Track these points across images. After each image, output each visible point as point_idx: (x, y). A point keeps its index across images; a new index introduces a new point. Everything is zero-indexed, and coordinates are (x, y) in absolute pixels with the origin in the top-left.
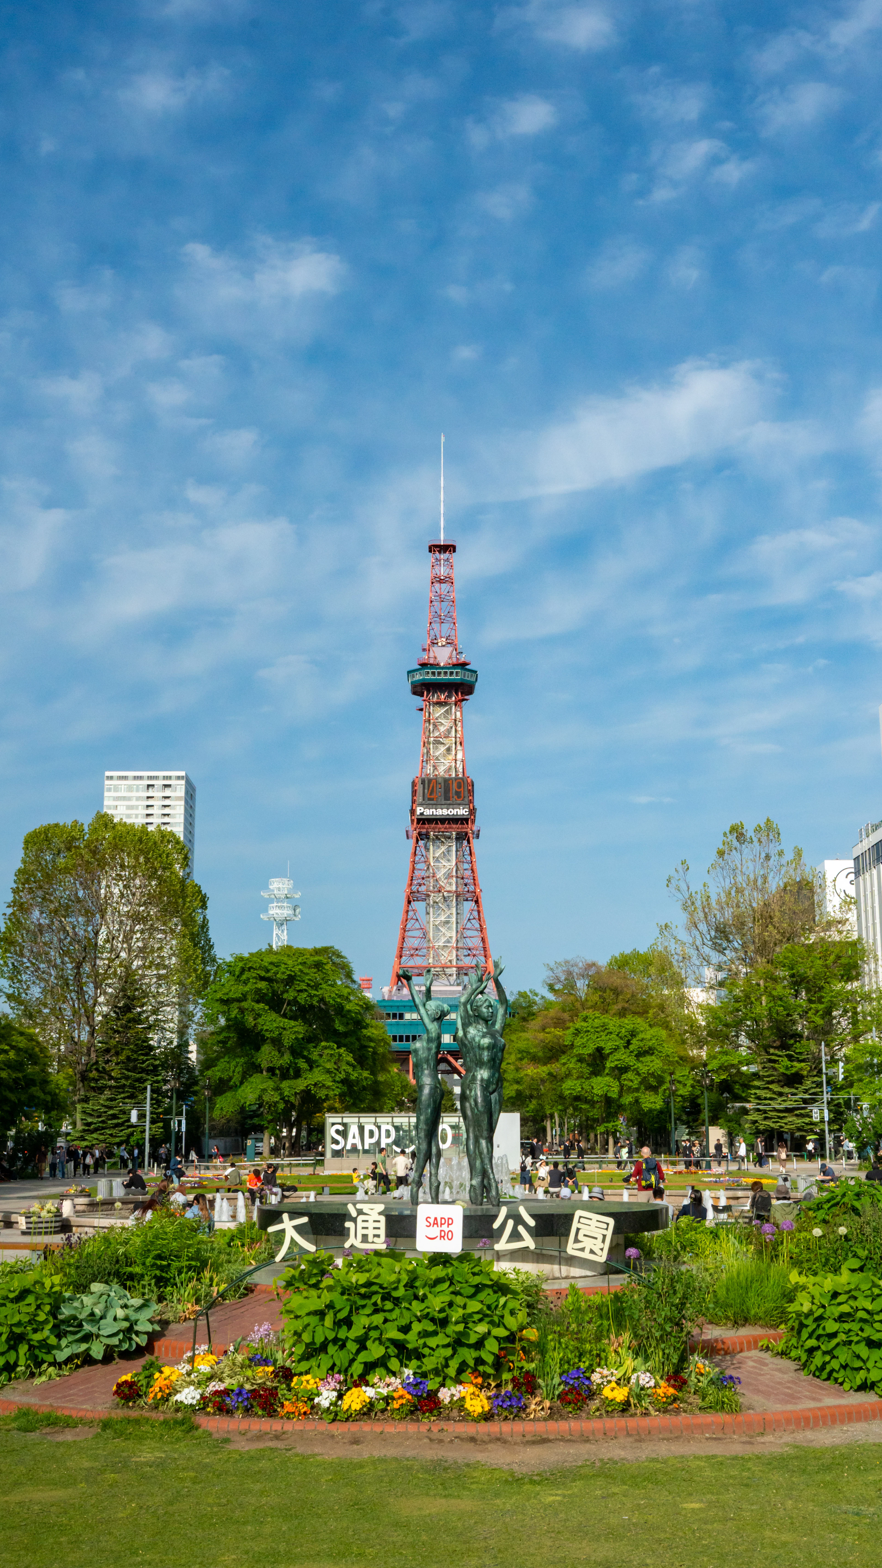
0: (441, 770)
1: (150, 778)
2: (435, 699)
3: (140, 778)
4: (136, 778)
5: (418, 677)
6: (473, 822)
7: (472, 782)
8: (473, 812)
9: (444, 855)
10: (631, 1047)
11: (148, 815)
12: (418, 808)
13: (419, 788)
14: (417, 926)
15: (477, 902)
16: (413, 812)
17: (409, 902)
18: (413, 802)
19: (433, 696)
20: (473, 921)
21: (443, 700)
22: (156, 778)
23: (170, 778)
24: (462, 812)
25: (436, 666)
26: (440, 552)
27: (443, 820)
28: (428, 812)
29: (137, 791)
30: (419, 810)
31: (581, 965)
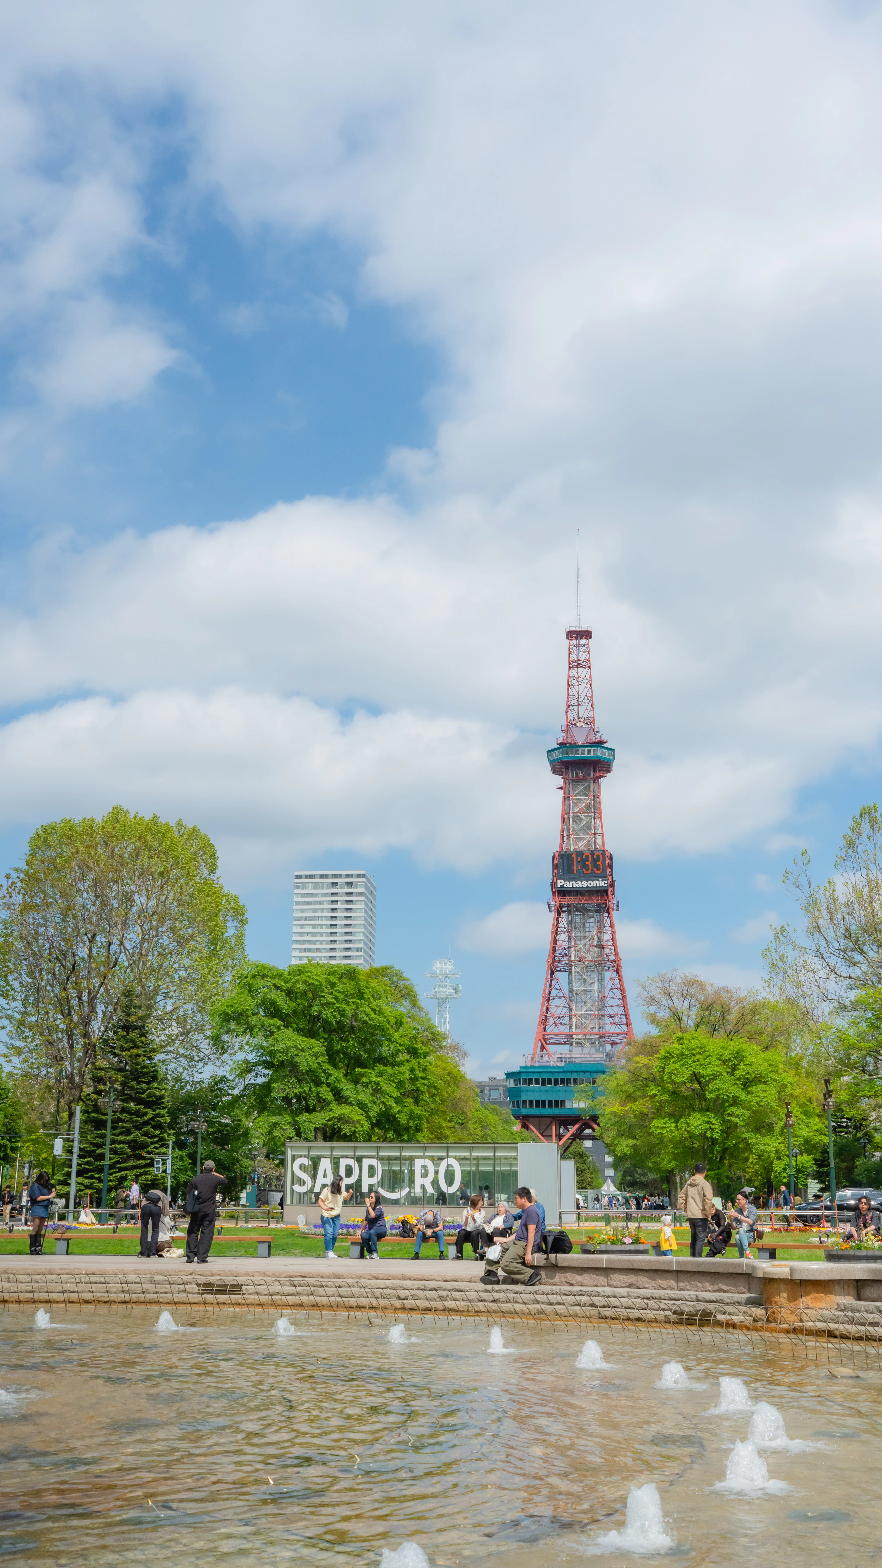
0: (581, 845)
1: (334, 876)
2: (574, 777)
3: (326, 876)
4: (322, 876)
5: (558, 756)
6: (612, 893)
7: (611, 855)
8: (612, 883)
10: (738, 1073)
11: (333, 910)
12: (559, 881)
13: (560, 862)
14: (560, 994)
15: (618, 972)
16: (554, 884)
17: (552, 973)
18: (554, 875)
19: (572, 774)
20: (615, 991)
21: (581, 778)
22: (339, 876)
23: (351, 876)
24: (601, 884)
25: (574, 745)
26: (576, 638)
27: (583, 892)
28: (569, 884)
29: (323, 888)
30: (560, 883)
31: (679, 980)
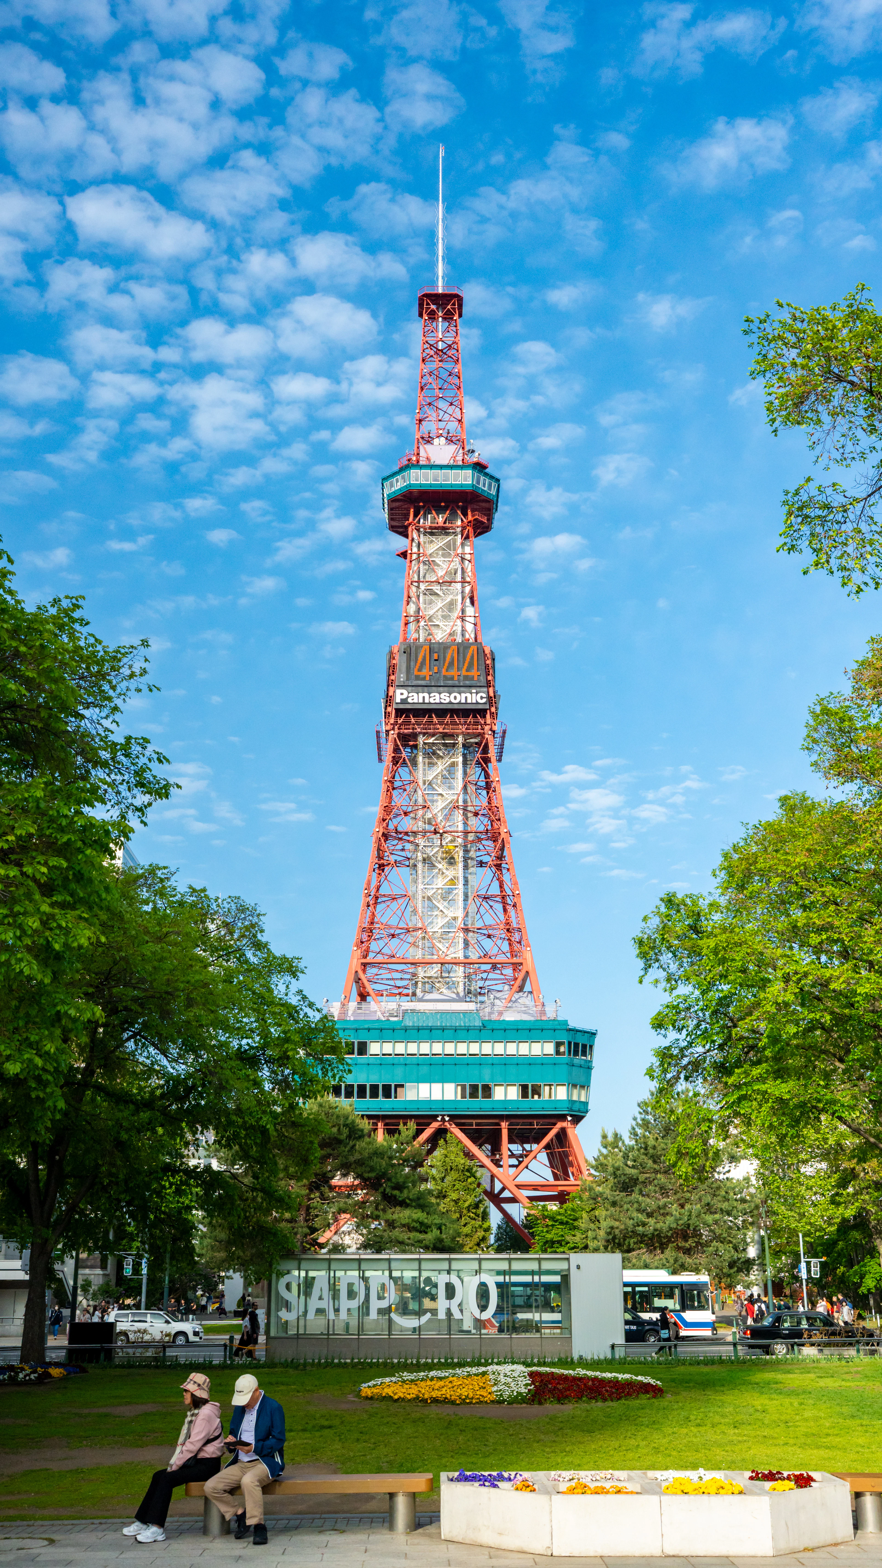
0: (439, 636)
2: (429, 523)
5: (398, 485)
6: (494, 716)
7: (493, 654)
8: (492, 700)
9: (444, 777)
12: (398, 691)
13: (400, 661)
16: (389, 700)
18: (390, 684)
19: (425, 518)
21: (441, 524)
24: (475, 698)
27: (442, 712)
28: (416, 698)
30: (400, 695)
